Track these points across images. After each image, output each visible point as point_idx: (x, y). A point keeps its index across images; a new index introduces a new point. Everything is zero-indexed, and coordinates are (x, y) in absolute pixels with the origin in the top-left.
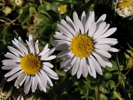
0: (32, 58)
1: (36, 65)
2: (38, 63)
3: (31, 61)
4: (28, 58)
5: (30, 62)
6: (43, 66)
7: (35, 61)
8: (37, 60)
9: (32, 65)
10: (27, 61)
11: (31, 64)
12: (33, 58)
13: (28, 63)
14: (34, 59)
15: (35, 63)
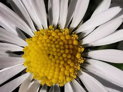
0: (62, 38)
1: (73, 58)
2: (77, 51)
3: (61, 43)
4: (50, 38)
5: (57, 46)
6: (90, 61)
7: (71, 47)
8: (75, 43)
9: (64, 55)
10: (49, 45)
11: (62, 51)
12: (65, 36)
13: (54, 50)
14: (67, 40)
15: (72, 51)
